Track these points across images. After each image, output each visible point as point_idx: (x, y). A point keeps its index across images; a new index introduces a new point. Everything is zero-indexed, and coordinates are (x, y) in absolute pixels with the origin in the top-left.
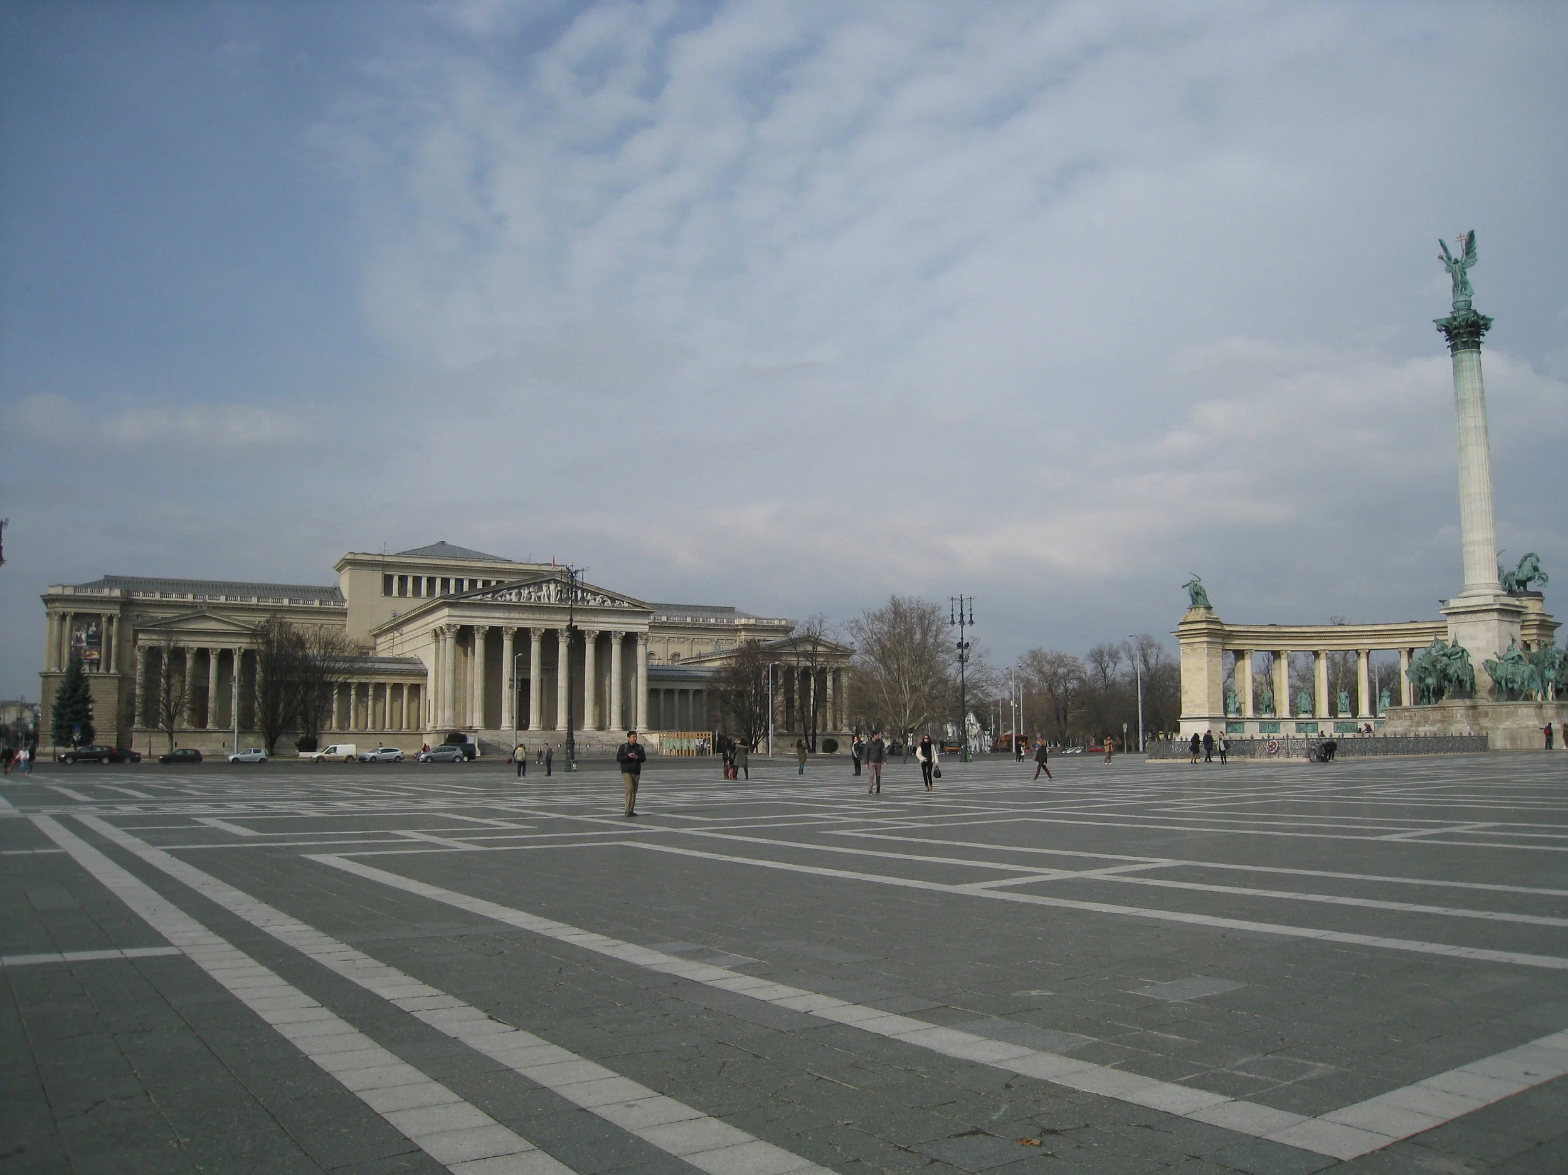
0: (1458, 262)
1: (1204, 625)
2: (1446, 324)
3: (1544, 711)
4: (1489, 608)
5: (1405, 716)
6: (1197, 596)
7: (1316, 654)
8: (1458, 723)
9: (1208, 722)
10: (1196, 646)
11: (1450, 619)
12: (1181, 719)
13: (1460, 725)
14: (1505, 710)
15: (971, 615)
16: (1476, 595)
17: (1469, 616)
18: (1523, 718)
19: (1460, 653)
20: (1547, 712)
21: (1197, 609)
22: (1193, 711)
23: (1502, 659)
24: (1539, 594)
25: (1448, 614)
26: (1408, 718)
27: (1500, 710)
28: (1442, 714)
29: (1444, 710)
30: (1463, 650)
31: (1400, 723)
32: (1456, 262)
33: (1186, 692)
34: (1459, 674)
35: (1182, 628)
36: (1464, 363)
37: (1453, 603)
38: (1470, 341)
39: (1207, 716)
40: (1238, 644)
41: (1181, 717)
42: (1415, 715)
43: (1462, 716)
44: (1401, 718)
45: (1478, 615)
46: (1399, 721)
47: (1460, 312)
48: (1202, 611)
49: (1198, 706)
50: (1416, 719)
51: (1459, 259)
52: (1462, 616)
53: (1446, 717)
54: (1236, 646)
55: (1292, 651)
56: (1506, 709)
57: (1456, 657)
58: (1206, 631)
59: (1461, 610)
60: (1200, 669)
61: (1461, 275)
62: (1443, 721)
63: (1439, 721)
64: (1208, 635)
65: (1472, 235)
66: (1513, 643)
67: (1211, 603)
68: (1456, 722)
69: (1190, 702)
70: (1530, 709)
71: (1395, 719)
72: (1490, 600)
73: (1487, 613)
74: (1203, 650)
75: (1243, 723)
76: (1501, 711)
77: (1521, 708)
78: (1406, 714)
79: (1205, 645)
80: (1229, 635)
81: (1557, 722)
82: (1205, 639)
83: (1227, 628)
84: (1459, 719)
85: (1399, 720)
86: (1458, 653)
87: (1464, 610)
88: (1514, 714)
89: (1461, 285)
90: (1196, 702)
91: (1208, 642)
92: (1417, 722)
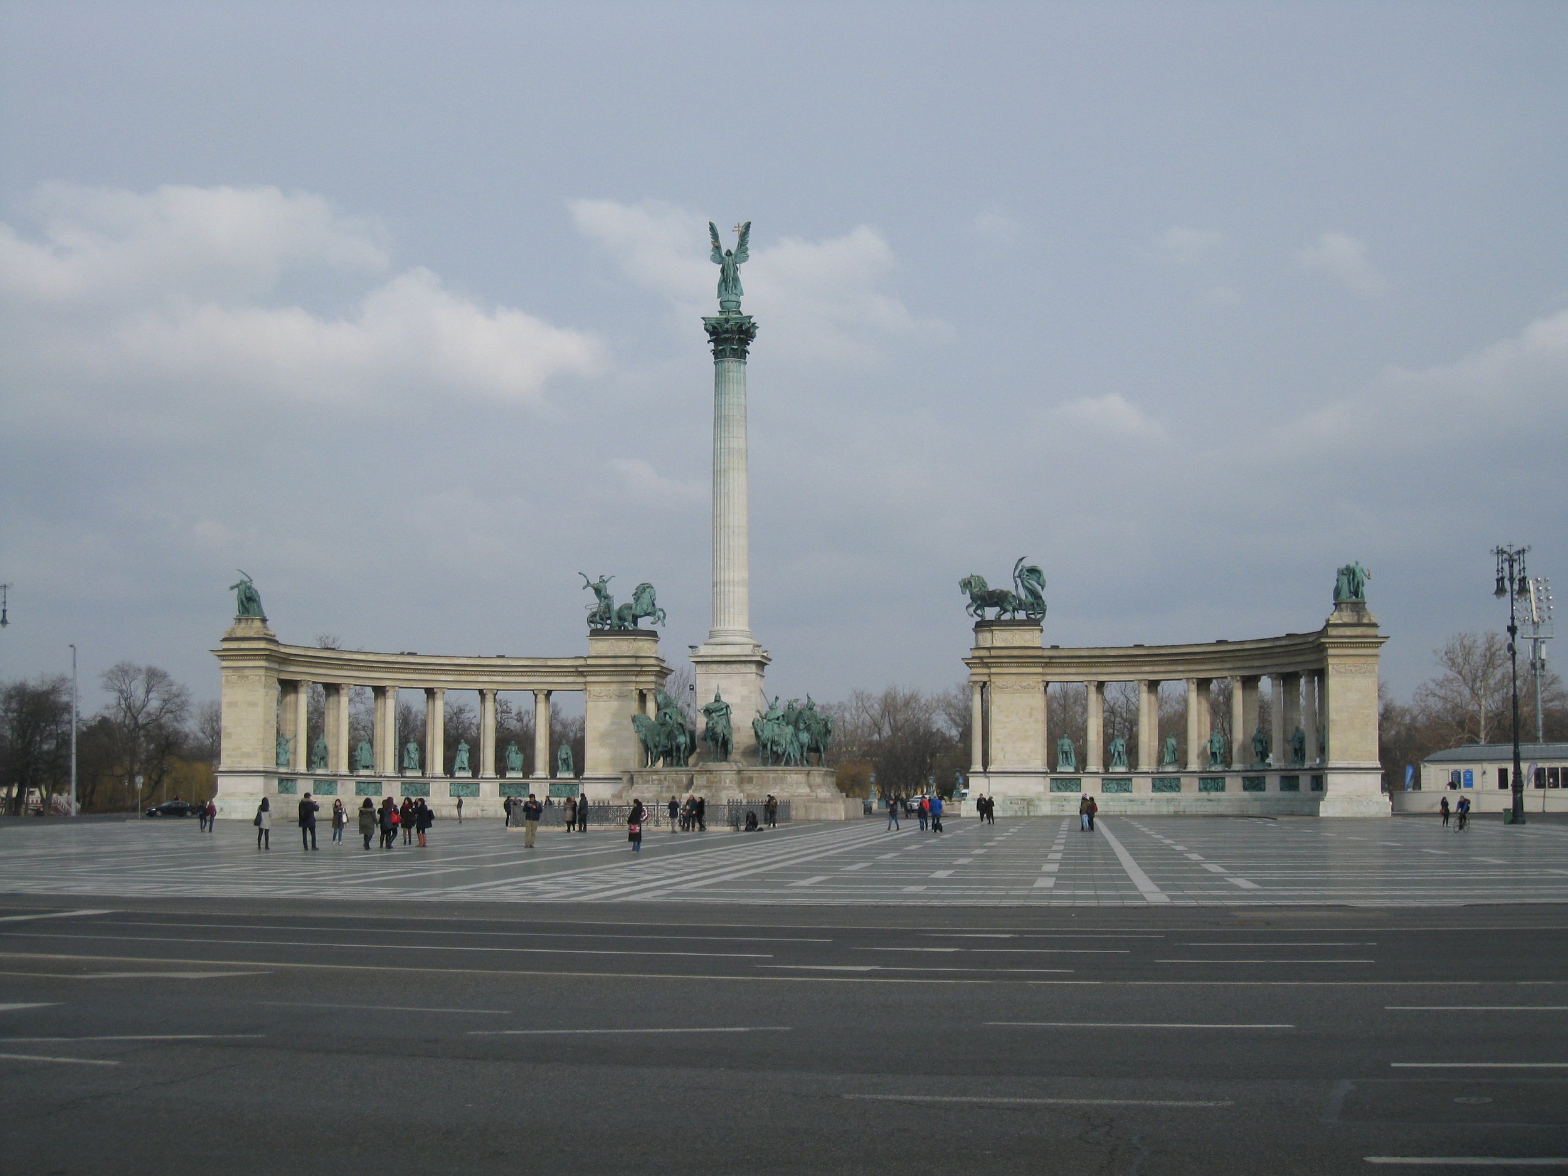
0: (731, 254)
1: (262, 645)
2: (716, 325)
3: (811, 778)
4: (748, 659)
5: (653, 780)
6: (249, 603)
7: (380, 692)
8: (728, 790)
9: (262, 778)
10: (247, 672)
11: (701, 669)
12: (221, 772)
13: (730, 792)
14: (771, 775)
15: (4, 611)
16: (731, 643)
17: (723, 666)
18: (792, 786)
19: (725, 710)
20: (814, 780)
21: (250, 621)
22: (240, 763)
23: (765, 718)
24: (653, 634)
25: (697, 663)
26: (657, 782)
27: (767, 775)
28: (708, 779)
29: (711, 774)
30: (727, 707)
31: (647, 788)
32: (729, 253)
33: (229, 736)
34: (725, 734)
35: (226, 645)
36: (731, 374)
37: (703, 650)
38: (740, 350)
39: (262, 769)
40: (292, 672)
41: (220, 769)
42: (665, 778)
43: (731, 782)
44: (647, 782)
45: (734, 666)
46: (646, 786)
47: (731, 314)
48: (257, 624)
49: (248, 755)
50: (666, 784)
51: (733, 252)
52: (715, 666)
53: (712, 782)
54: (290, 675)
55: (355, 685)
56: (773, 775)
57: (721, 714)
58: (267, 653)
59: (715, 659)
60: (253, 705)
61: (734, 271)
62: (709, 786)
63: (705, 787)
64: (268, 658)
65: (748, 226)
66: (776, 701)
67: (267, 615)
68: (725, 788)
69: (234, 750)
70: (800, 776)
71: (640, 782)
72: (748, 650)
73: (743, 665)
74: (257, 678)
75: (296, 780)
76: (769, 777)
77: (790, 774)
78: (654, 777)
79: (262, 672)
80: (285, 660)
81: (825, 790)
82: (263, 663)
83: (283, 650)
84: (727, 785)
85: (645, 784)
86: (722, 709)
87: (719, 659)
88: (782, 780)
89: (729, 282)
90: (243, 750)
91: (267, 668)
92: (668, 787)
